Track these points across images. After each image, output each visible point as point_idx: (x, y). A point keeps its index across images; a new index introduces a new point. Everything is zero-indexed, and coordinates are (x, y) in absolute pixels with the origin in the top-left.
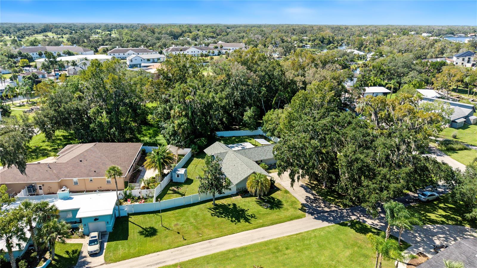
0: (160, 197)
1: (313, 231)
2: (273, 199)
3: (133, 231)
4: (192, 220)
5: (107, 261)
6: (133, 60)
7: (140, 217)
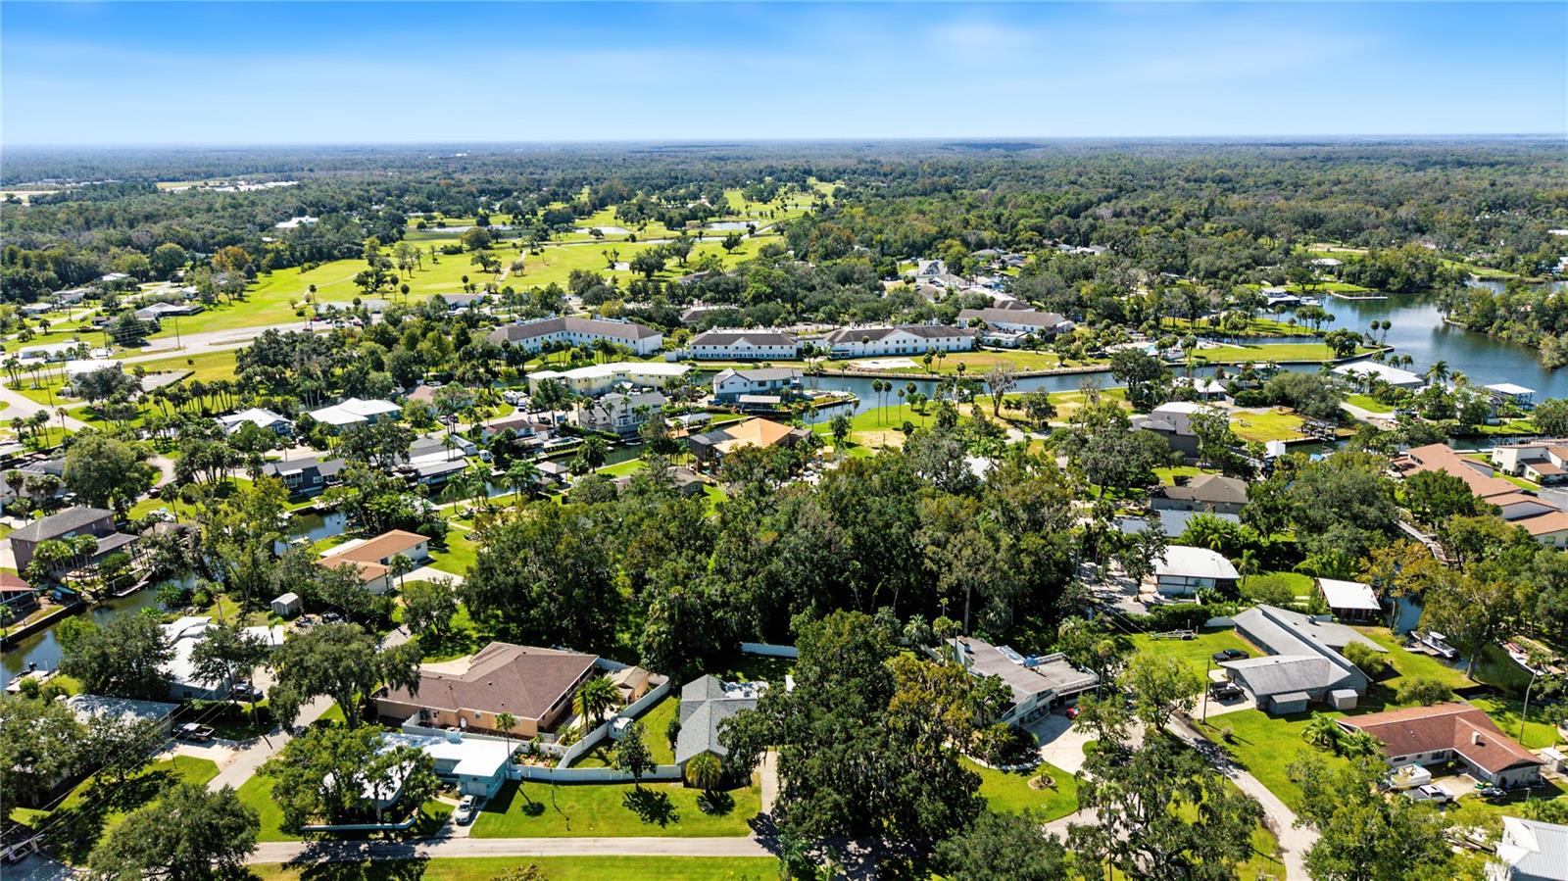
0: (573, 763)
1: (736, 858)
2: (728, 797)
3: (518, 803)
4: (595, 805)
5: (473, 834)
6: (726, 384)
7: (535, 785)
